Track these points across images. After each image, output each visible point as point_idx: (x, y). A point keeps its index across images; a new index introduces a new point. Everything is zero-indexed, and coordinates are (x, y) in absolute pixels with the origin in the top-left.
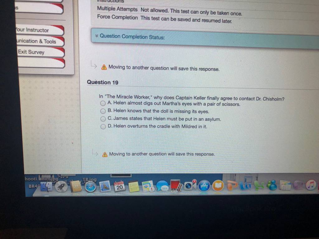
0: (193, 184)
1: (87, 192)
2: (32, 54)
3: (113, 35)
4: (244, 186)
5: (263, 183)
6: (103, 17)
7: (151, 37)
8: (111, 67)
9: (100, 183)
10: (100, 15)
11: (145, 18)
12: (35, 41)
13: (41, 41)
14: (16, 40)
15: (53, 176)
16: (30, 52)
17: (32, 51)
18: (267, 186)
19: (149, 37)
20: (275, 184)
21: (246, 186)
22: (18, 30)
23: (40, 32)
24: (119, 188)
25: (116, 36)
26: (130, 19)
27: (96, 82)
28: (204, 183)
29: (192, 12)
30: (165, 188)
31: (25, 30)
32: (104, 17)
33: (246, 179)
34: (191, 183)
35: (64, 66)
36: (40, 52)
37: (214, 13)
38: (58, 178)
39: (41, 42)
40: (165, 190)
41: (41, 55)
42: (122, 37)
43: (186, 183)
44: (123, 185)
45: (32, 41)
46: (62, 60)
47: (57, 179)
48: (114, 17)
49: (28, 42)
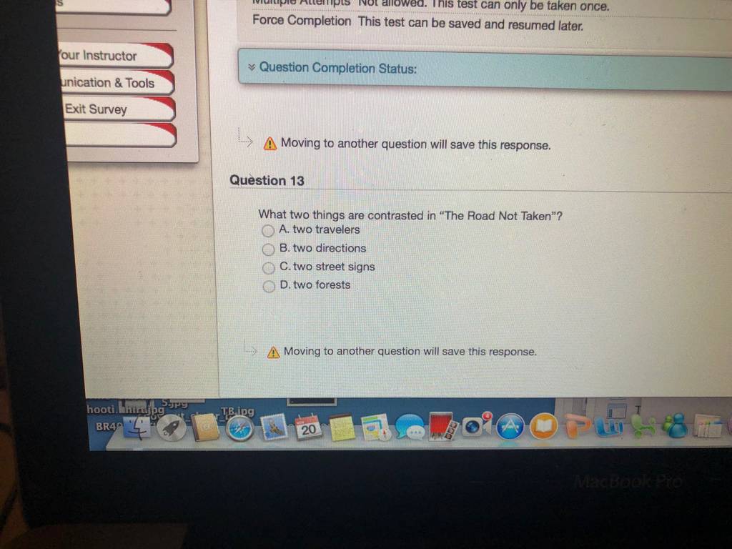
0: (484, 422)
1: (231, 442)
2: (98, 113)
3: (290, 65)
4: (606, 428)
5: (654, 420)
6: (267, 20)
7: (385, 68)
8: (287, 142)
9: (262, 418)
10: (258, 15)
11: (369, 22)
12: (106, 81)
13: (117, 82)
14: (60, 81)
15: (152, 404)
16: (93, 109)
17: (97, 106)
18: (663, 428)
19: (377, 68)
20: (684, 422)
21: (613, 428)
22: (65, 56)
23: (117, 60)
24: (308, 431)
25: (299, 68)
26: (333, 24)
27: (250, 181)
28: (511, 421)
29: (484, 5)
30: (416, 432)
31: (81, 56)
32: (270, 20)
33: (611, 411)
34: (479, 420)
35: (173, 141)
36: (118, 110)
37: (539, 6)
38: (163, 409)
39: (118, 85)
40: (417, 437)
41: (119, 116)
42: (314, 68)
43: (466, 420)
44: (317, 424)
45: (97, 84)
46: (169, 127)
47: (161, 410)
48: (292, 20)
49: (89, 86)
